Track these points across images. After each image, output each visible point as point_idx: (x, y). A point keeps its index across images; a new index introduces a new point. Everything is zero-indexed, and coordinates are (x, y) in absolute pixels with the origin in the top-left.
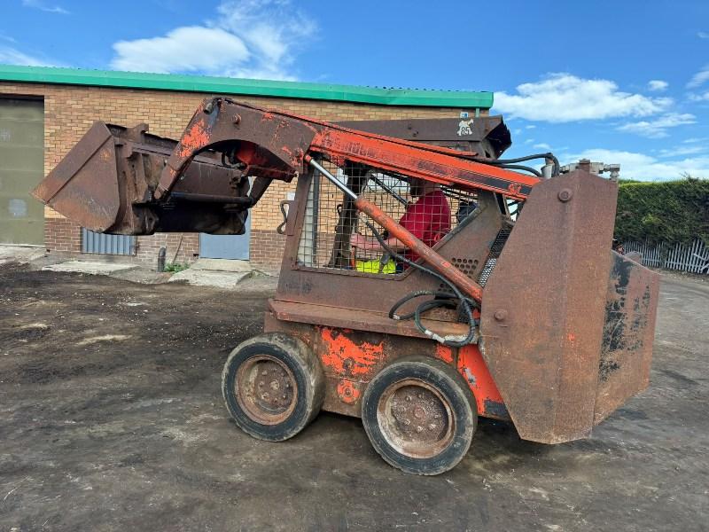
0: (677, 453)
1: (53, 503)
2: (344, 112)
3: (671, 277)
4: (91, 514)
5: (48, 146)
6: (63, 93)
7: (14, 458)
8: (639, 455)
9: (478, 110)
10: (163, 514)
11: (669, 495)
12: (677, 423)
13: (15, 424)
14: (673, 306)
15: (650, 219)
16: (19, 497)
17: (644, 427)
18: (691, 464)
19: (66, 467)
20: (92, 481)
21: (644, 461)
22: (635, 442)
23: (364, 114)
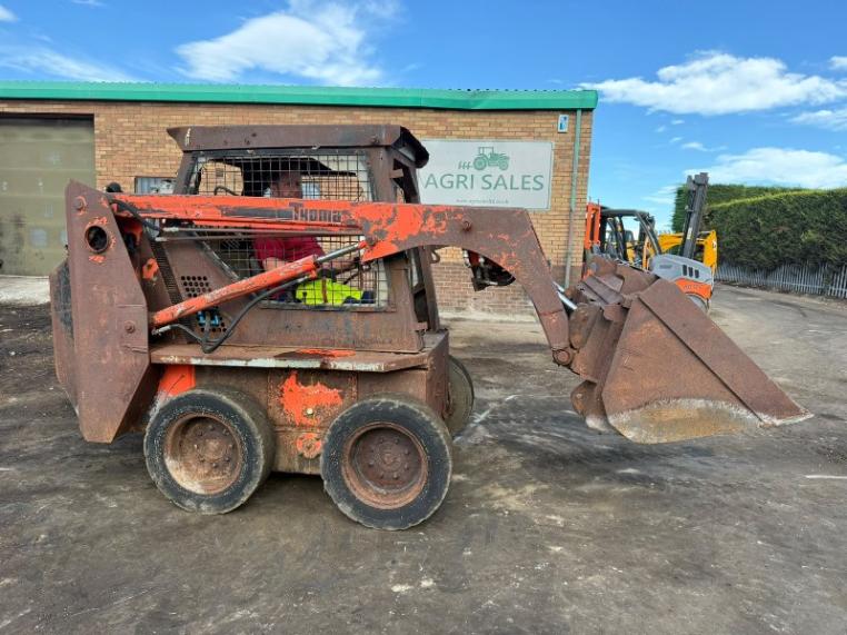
0: (727, 489)
1: (79, 517)
2: (423, 119)
3: (834, 306)
4: (113, 526)
5: (99, 169)
6: (113, 110)
7: (49, 480)
8: (682, 489)
9: (579, 113)
10: (179, 528)
11: (696, 525)
12: (746, 460)
13: (53, 452)
14: (815, 339)
15: (811, 235)
16: (49, 511)
17: (706, 464)
18: (737, 498)
19: (96, 488)
20: (118, 501)
21: (685, 495)
22: (685, 477)
23: (445, 121)
